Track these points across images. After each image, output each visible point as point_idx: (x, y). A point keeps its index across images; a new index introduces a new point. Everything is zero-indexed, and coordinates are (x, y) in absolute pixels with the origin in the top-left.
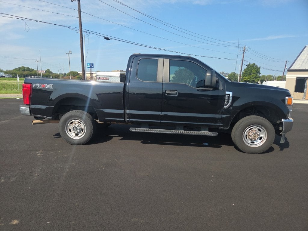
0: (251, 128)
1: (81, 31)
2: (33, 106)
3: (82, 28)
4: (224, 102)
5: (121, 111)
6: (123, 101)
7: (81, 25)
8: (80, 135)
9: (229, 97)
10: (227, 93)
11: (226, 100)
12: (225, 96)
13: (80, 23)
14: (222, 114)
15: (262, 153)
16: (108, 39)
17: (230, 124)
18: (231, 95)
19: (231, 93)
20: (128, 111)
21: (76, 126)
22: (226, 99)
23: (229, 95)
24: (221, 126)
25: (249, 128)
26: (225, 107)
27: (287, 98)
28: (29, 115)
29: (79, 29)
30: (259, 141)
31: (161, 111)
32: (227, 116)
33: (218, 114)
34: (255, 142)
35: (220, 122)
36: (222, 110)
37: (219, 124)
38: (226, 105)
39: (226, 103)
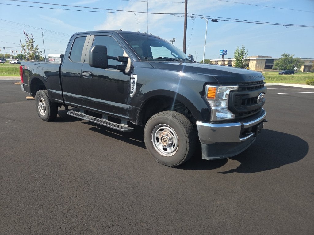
0: (161, 128)
1: (186, 16)
2: (25, 84)
3: (187, 13)
4: (130, 89)
5: (60, 93)
6: (60, 82)
9: (134, 82)
10: (132, 76)
11: (131, 86)
12: (130, 80)
13: (185, 8)
14: (130, 104)
16: (216, 21)
17: (137, 119)
18: (136, 79)
19: (135, 77)
20: (65, 93)
22: (131, 84)
23: (134, 79)
24: (131, 120)
25: (159, 129)
26: (131, 95)
28: (24, 91)
29: (184, 15)
30: (172, 149)
31: (84, 96)
32: (134, 107)
33: (126, 103)
34: (168, 149)
35: (129, 114)
36: (129, 99)
37: (129, 118)
38: (132, 92)
39: (132, 90)
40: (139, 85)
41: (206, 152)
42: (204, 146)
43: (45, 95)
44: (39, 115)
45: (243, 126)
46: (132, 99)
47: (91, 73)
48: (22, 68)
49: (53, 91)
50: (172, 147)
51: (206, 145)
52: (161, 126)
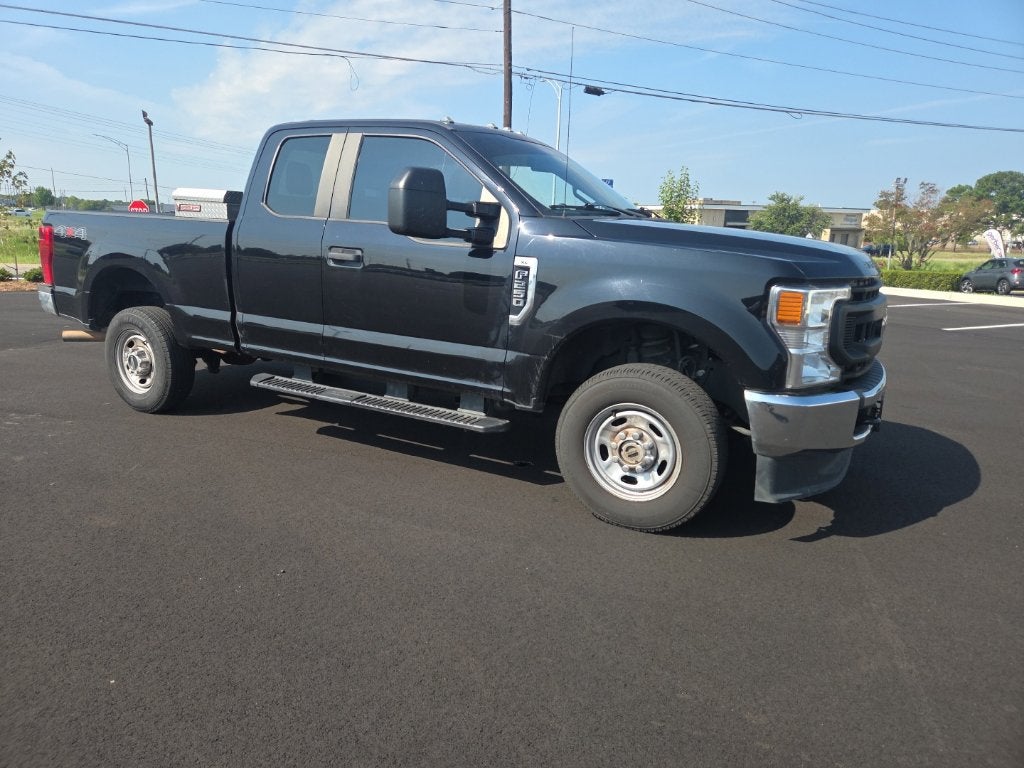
0: (619, 415)
1: (509, 73)
2: (58, 289)
4: (511, 299)
5: (225, 316)
6: (226, 281)
7: (510, 53)
8: (149, 381)
9: (526, 279)
10: (519, 261)
11: (515, 292)
12: (513, 273)
13: (506, 50)
14: (507, 347)
15: (665, 532)
16: (597, 92)
17: (534, 391)
18: (533, 272)
19: (532, 263)
21: (133, 354)
22: (516, 286)
23: (528, 269)
24: (507, 395)
25: (612, 418)
26: (514, 319)
27: (775, 289)
28: (54, 313)
29: (503, 68)
30: (655, 477)
31: (324, 323)
32: (522, 354)
33: (493, 345)
34: (640, 478)
35: (501, 378)
36: (504, 332)
37: (500, 388)
38: (517, 311)
39: (518, 302)
40: (544, 290)
41: (767, 481)
42: (763, 463)
43: (151, 325)
44: (122, 392)
45: (862, 399)
46: (518, 330)
47: (359, 253)
48: (51, 232)
49: (192, 311)
50: (655, 473)
51: (769, 459)
52: (616, 411)
